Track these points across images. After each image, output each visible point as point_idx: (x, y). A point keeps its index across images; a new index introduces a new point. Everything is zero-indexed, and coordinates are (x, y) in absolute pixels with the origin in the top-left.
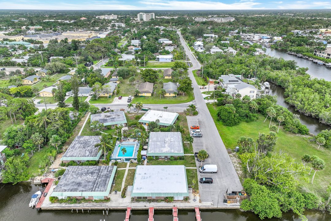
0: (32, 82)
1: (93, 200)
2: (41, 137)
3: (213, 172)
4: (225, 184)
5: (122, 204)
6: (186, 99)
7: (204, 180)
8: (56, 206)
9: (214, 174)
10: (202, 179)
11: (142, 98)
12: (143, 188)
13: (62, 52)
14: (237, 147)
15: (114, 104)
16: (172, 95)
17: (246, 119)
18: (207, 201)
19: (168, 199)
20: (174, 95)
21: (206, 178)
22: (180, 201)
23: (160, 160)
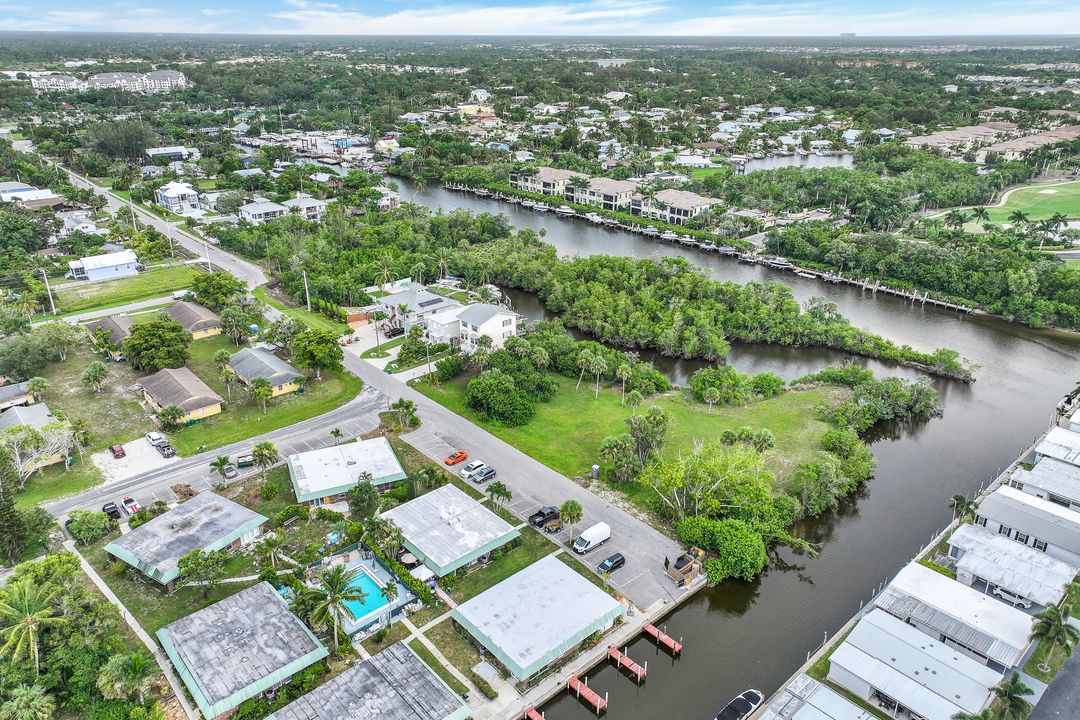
5: (506, 712)
6: (340, 390)
7: (607, 563)
9: (606, 544)
10: (603, 566)
11: (196, 427)
12: (533, 648)
14: (596, 467)
16: (289, 388)
17: (541, 395)
18: (650, 602)
19: (588, 643)
20: (295, 387)
21: (610, 560)
22: (609, 630)
23: (470, 572)
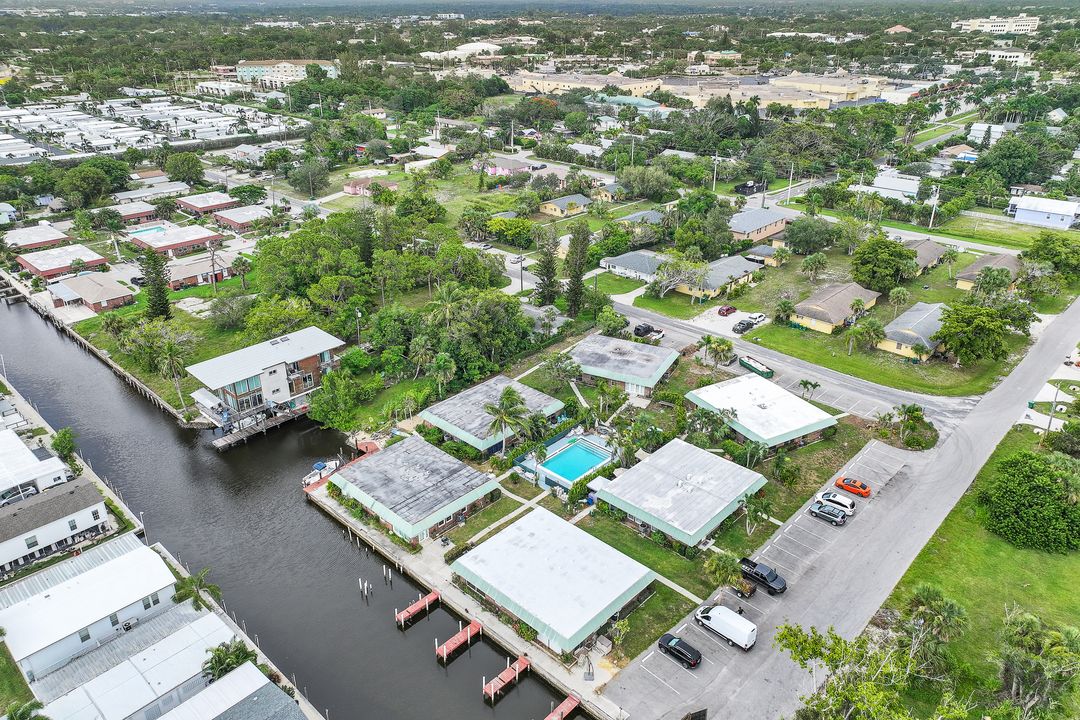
0: (562, 212)
1: (391, 532)
2: (429, 349)
3: (734, 645)
4: (732, 698)
5: (431, 574)
6: (948, 384)
7: (673, 643)
8: (330, 505)
9: (734, 650)
11: (793, 331)
12: (486, 565)
13: (700, 139)
15: (693, 324)
16: (907, 352)
19: (528, 633)
20: (912, 354)
23: (629, 525)
